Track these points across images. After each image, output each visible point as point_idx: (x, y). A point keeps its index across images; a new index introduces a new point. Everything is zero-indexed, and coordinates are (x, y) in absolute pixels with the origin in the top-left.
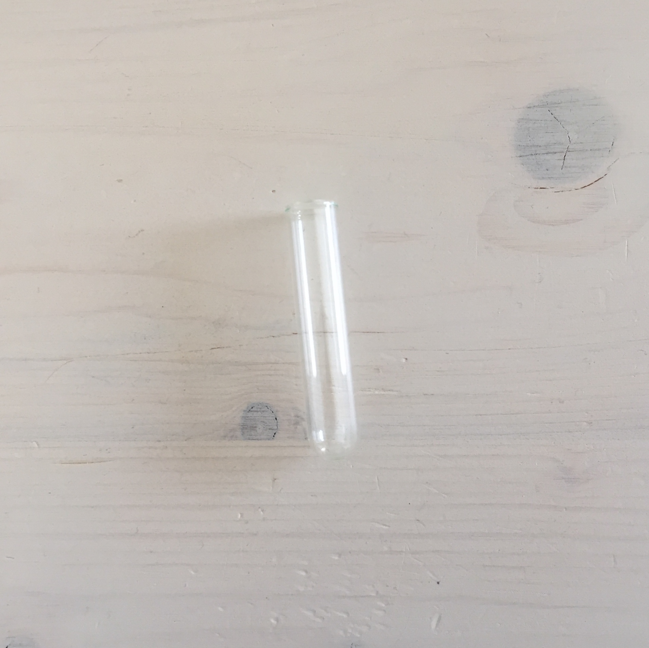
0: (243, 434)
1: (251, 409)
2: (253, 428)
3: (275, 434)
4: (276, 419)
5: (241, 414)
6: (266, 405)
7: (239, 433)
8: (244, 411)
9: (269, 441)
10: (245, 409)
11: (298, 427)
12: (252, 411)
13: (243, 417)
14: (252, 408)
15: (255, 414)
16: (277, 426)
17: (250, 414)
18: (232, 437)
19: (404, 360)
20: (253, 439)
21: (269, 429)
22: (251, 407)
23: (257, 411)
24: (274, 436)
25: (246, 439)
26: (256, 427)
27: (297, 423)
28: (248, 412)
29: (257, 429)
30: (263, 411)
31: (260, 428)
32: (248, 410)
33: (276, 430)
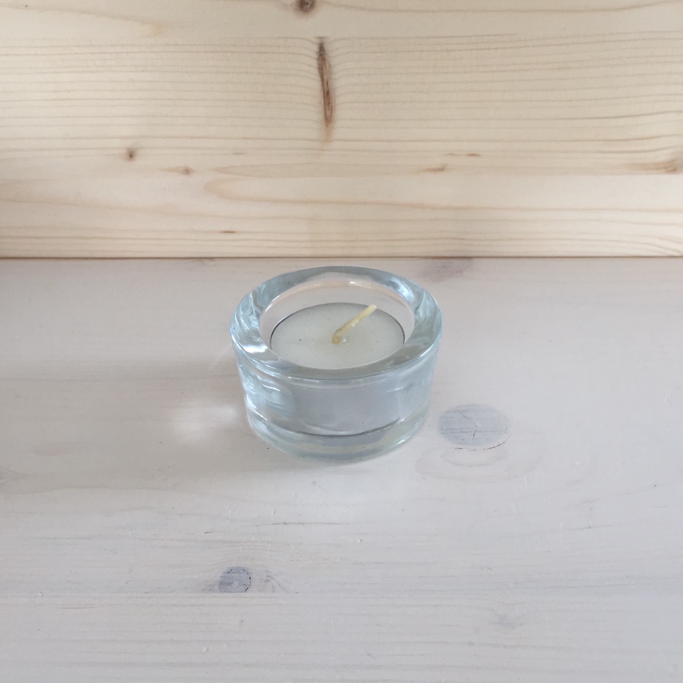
0: (220, 588)
2: (230, 585)
3: (247, 588)
4: (250, 578)
5: (221, 575)
6: (243, 568)
7: (216, 587)
8: (224, 572)
9: (242, 594)
10: (225, 571)
11: (268, 584)
12: (231, 573)
13: (222, 576)
16: (250, 583)
17: (228, 575)
18: (211, 590)
20: (228, 592)
21: (243, 585)
22: (230, 570)
24: (246, 590)
25: (221, 592)
26: (233, 583)
27: (267, 581)
28: (227, 573)
29: (233, 585)
30: (240, 573)
31: (236, 584)
32: (227, 572)
33: (248, 585)
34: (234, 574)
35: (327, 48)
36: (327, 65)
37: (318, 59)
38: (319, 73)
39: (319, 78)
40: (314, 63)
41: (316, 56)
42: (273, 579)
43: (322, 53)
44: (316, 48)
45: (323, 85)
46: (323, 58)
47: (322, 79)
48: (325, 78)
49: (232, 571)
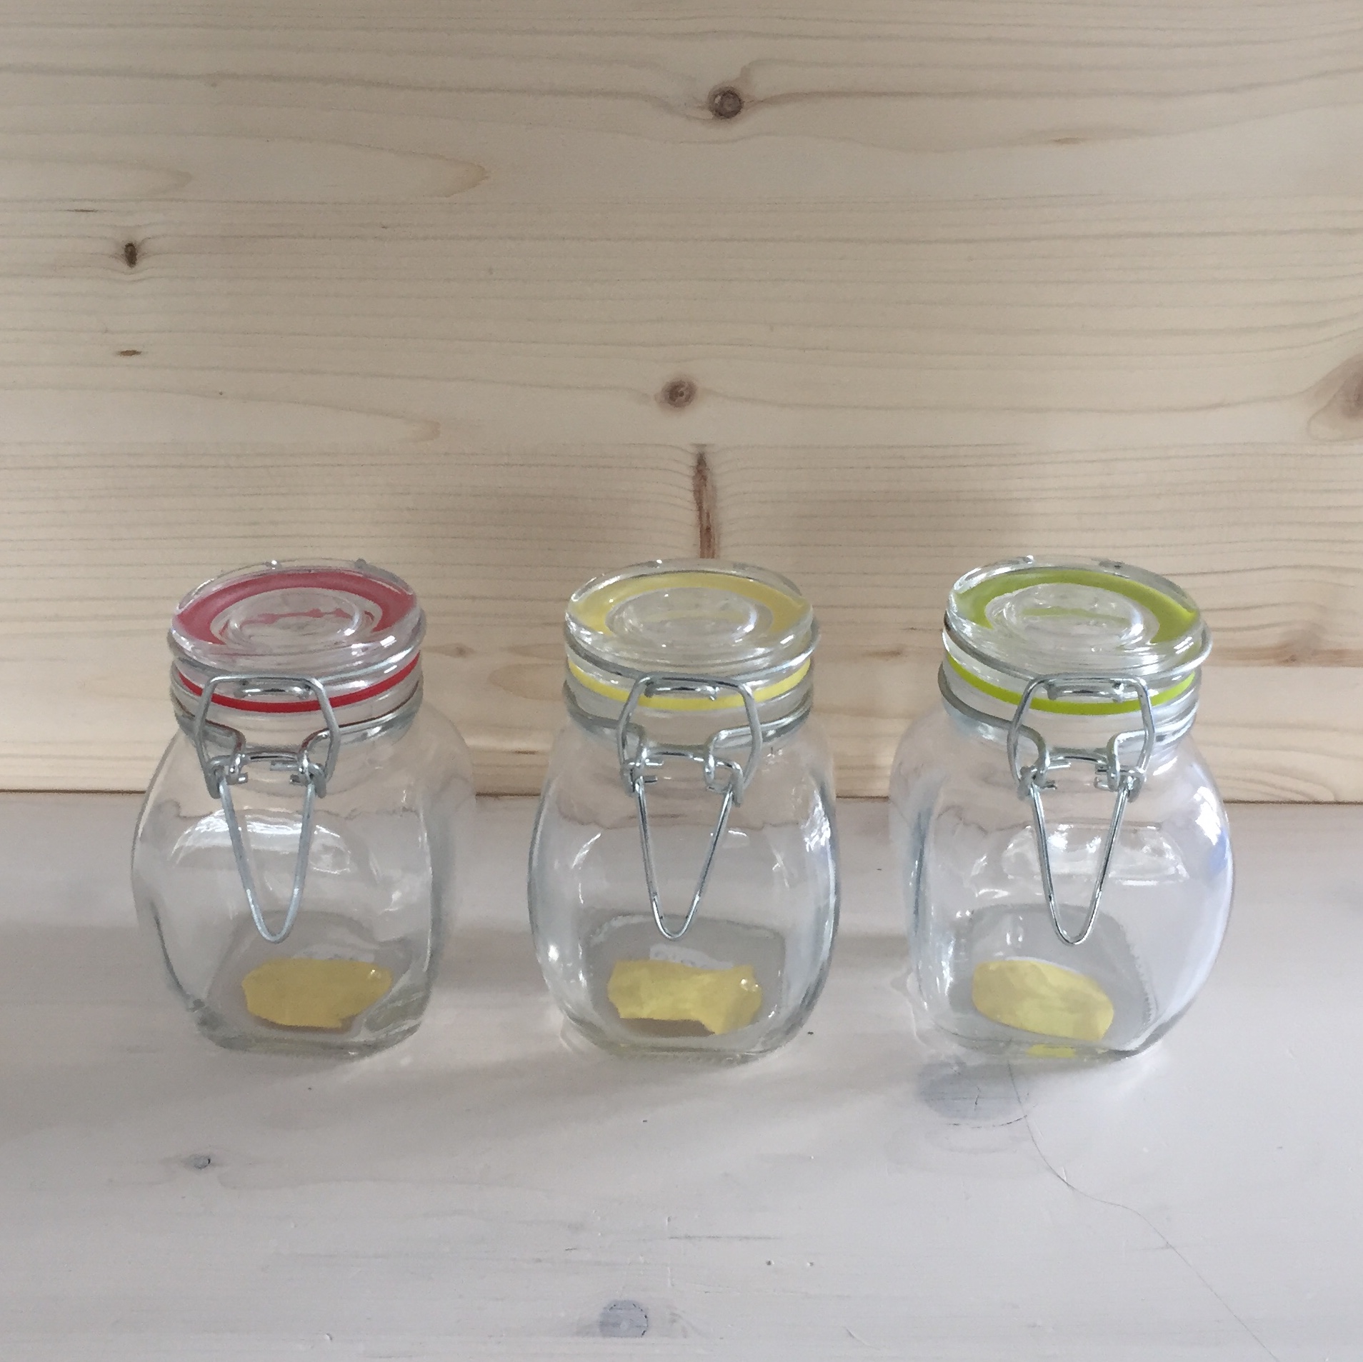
0: (602, 1330)
1: (613, 1307)
2: (616, 1325)
3: (644, 1332)
4: (646, 1317)
5: (600, 1310)
6: (633, 1303)
7: (596, 1329)
8: (605, 1308)
9: (637, 1338)
10: (606, 1305)
11: (675, 1324)
13: (602, 1313)
14: (615, 1305)
15: (619, 1311)
16: (647, 1323)
17: (611, 1311)
18: (588, 1332)
19: (809, 1264)
20: (615, 1336)
21: (637, 1326)
22: (613, 1304)
23: (621, 1308)
24: (643, 1334)
25: (604, 1336)
26: (620, 1323)
27: (674, 1321)
28: (609, 1309)
29: (621, 1325)
30: (629, 1308)
31: (625, 1325)
32: (609, 1307)
33: (645, 1327)
35: (710, 459)
36: (709, 487)
37: (694, 478)
38: (696, 499)
39: (694, 507)
40: (688, 484)
41: (691, 473)
42: (681, 1317)
43: (700, 468)
44: (692, 462)
45: (700, 517)
46: (703, 476)
47: (700, 509)
48: (705, 506)
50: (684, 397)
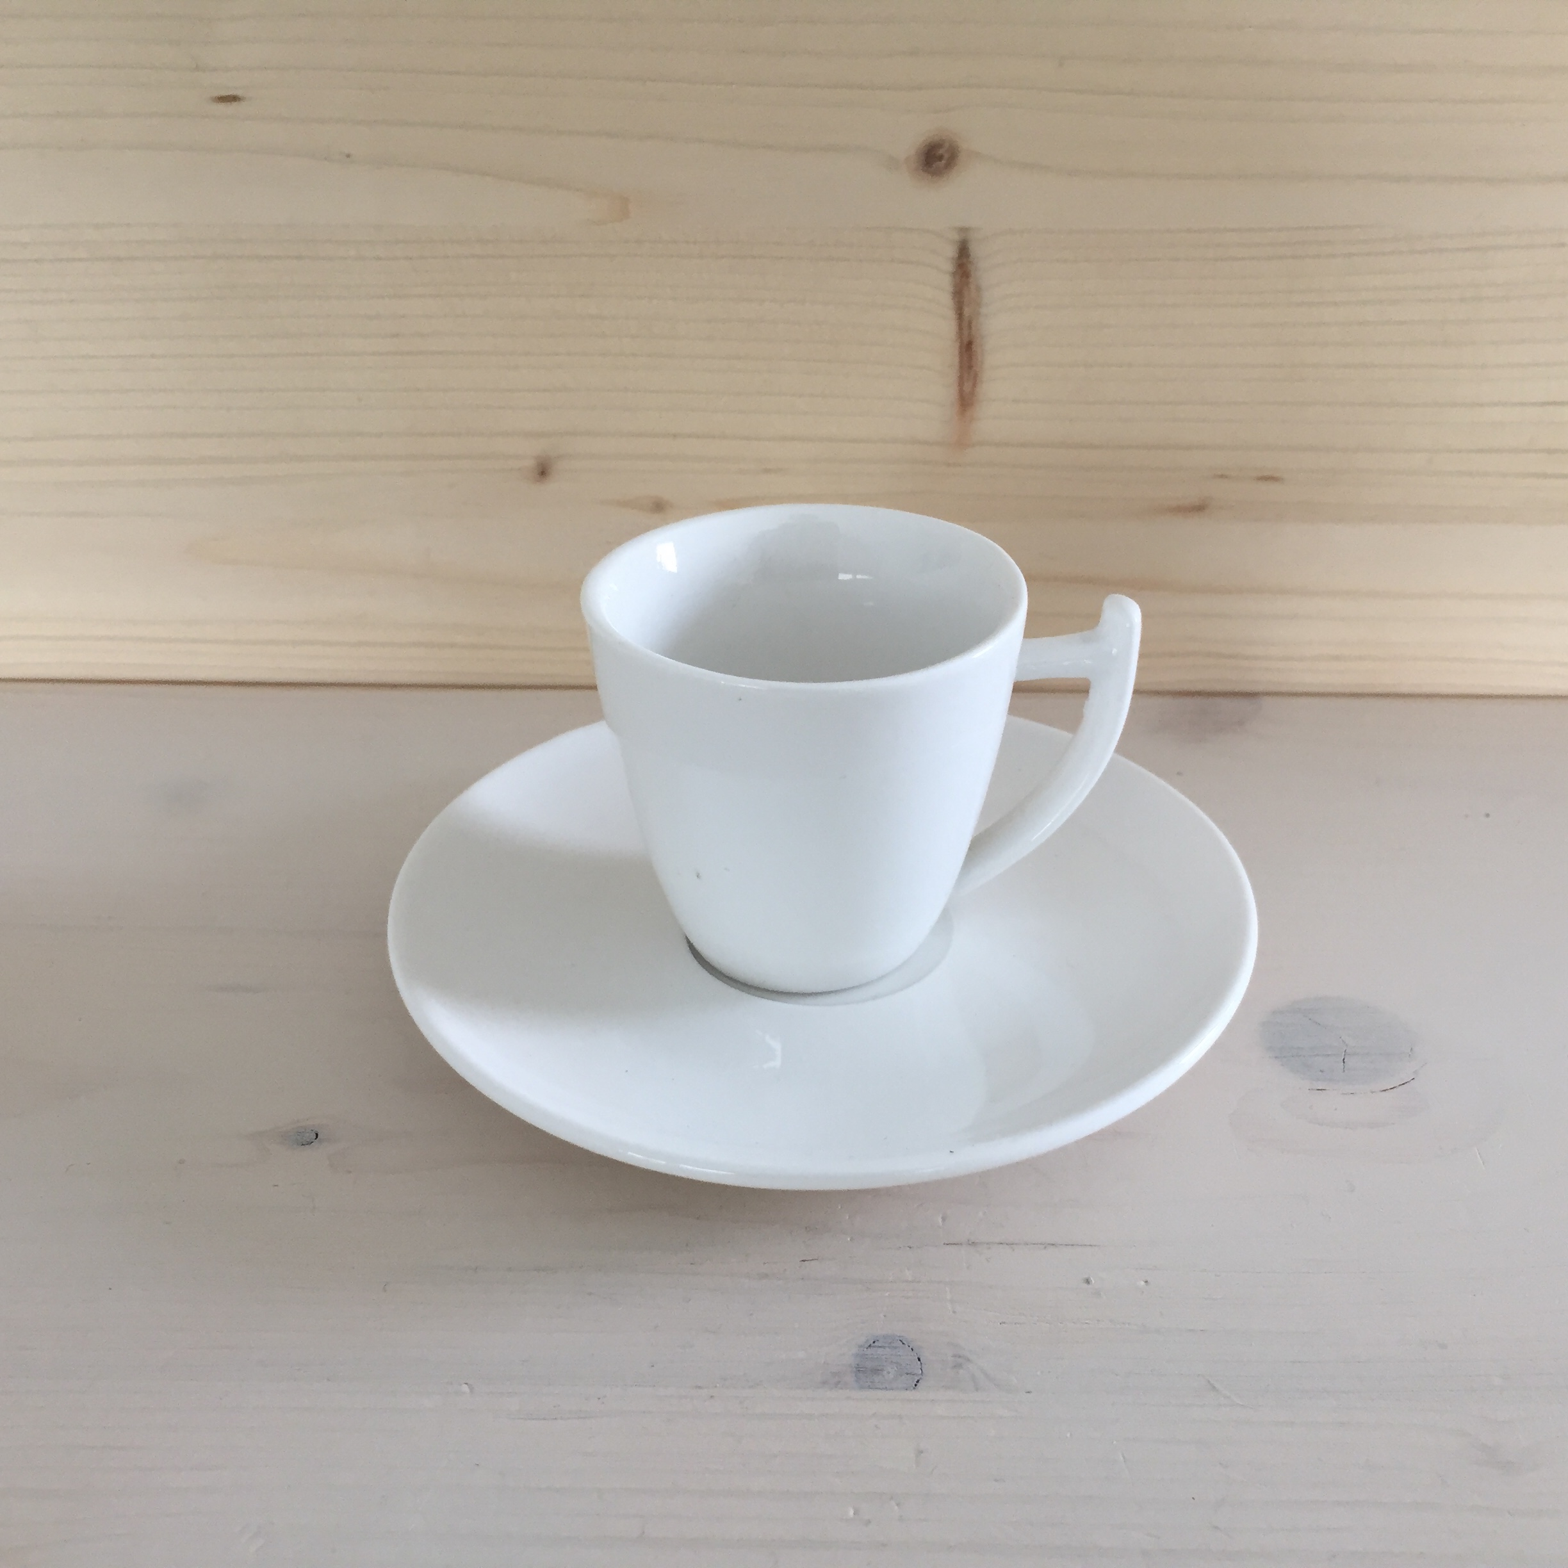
0: (858, 1380)
1: (873, 1344)
2: (877, 1371)
3: (918, 1382)
4: (919, 1360)
5: (854, 1350)
6: (901, 1338)
7: (849, 1379)
8: (860, 1346)
9: (908, 1392)
10: (861, 1343)
11: (961, 1371)
12: (874, 1347)
13: (857, 1354)
14: (874, 1342)
15: (880, 1351)
16: (921, 1370)
17: (869, 1351)
18: (837, 1383)
19: (1143, 1283)
20: (877, 1388)
21: (907, 1374)
22: (872, 1341)
23: (884, 1347)
24: (916, 1385)
25: (862, 1388)
26: (882, 1370)
27: (958, 1366)
28: (867, 1348)
29: (885, 1372)
30: (896, 1348)
31: (890, 1372)
32: (867, 1346)
33: (919, 1375)
34: (882, 1349)
35: (976, 250)
36: (972, 287)
37: (954, 274)
38: (955, 304)
39: (951, 314)
40: (945, 282)
41: (949, 267)
42: (969, 1360)
43: (964, 260)
44: (951, 251)
45: (960, 328)
46: (964, 272)
47: (960, 316)
48: (967, 311)
49: (876, 1344)
50: (943, 162)
